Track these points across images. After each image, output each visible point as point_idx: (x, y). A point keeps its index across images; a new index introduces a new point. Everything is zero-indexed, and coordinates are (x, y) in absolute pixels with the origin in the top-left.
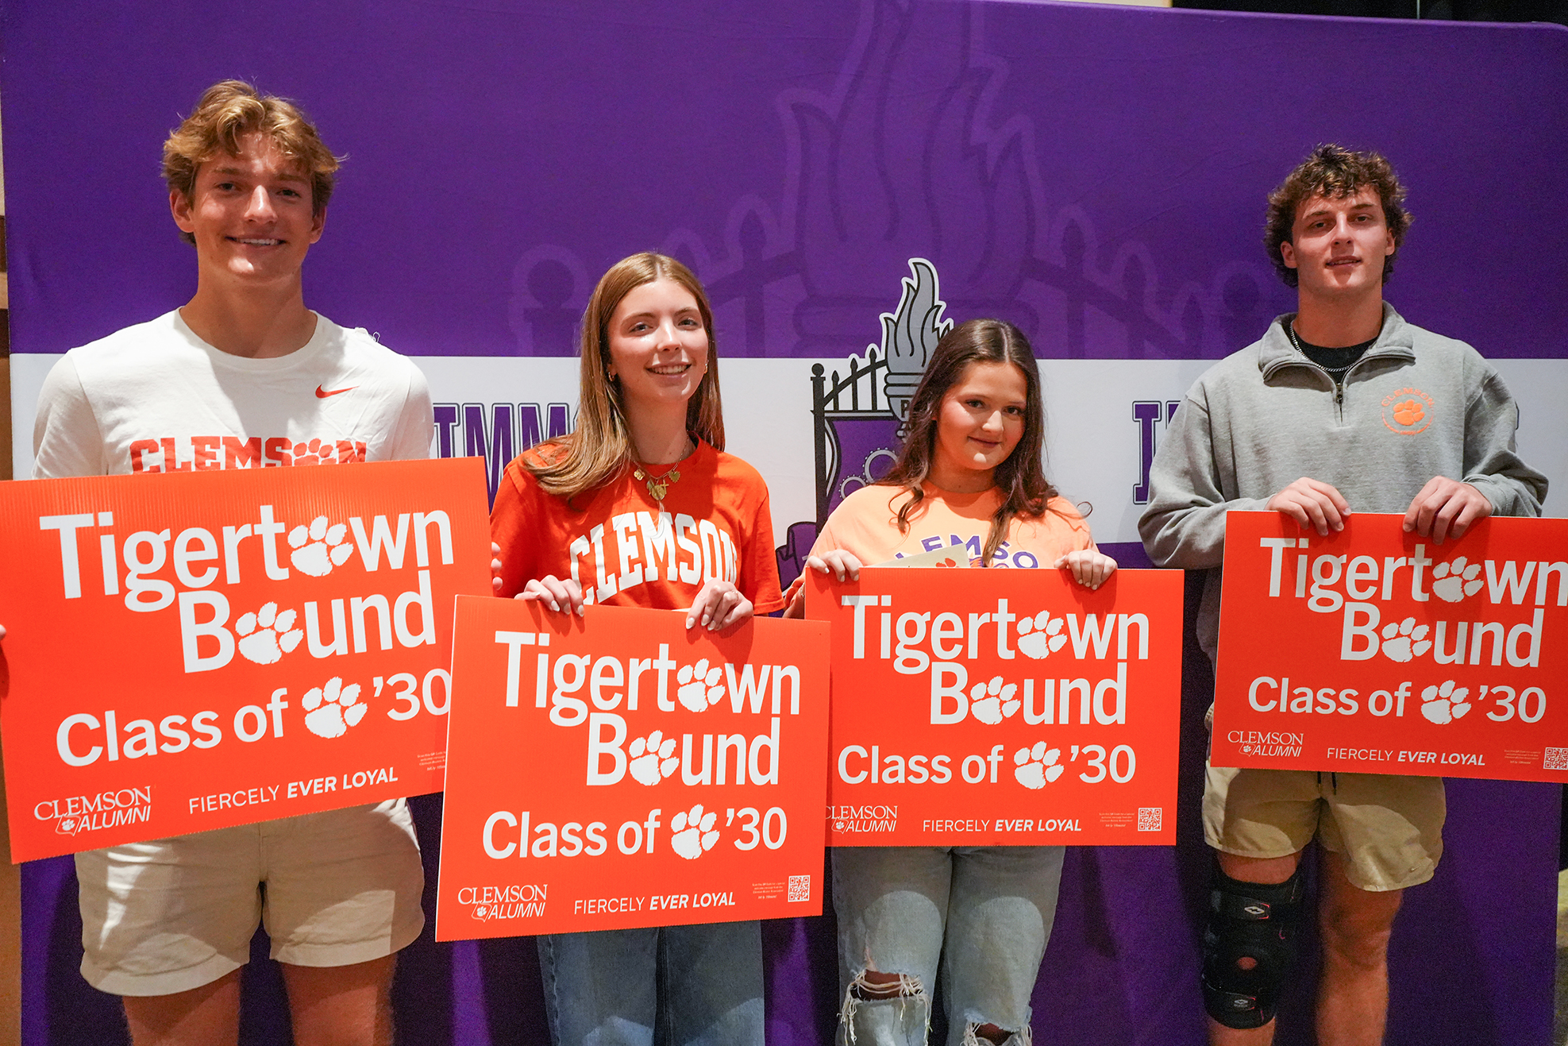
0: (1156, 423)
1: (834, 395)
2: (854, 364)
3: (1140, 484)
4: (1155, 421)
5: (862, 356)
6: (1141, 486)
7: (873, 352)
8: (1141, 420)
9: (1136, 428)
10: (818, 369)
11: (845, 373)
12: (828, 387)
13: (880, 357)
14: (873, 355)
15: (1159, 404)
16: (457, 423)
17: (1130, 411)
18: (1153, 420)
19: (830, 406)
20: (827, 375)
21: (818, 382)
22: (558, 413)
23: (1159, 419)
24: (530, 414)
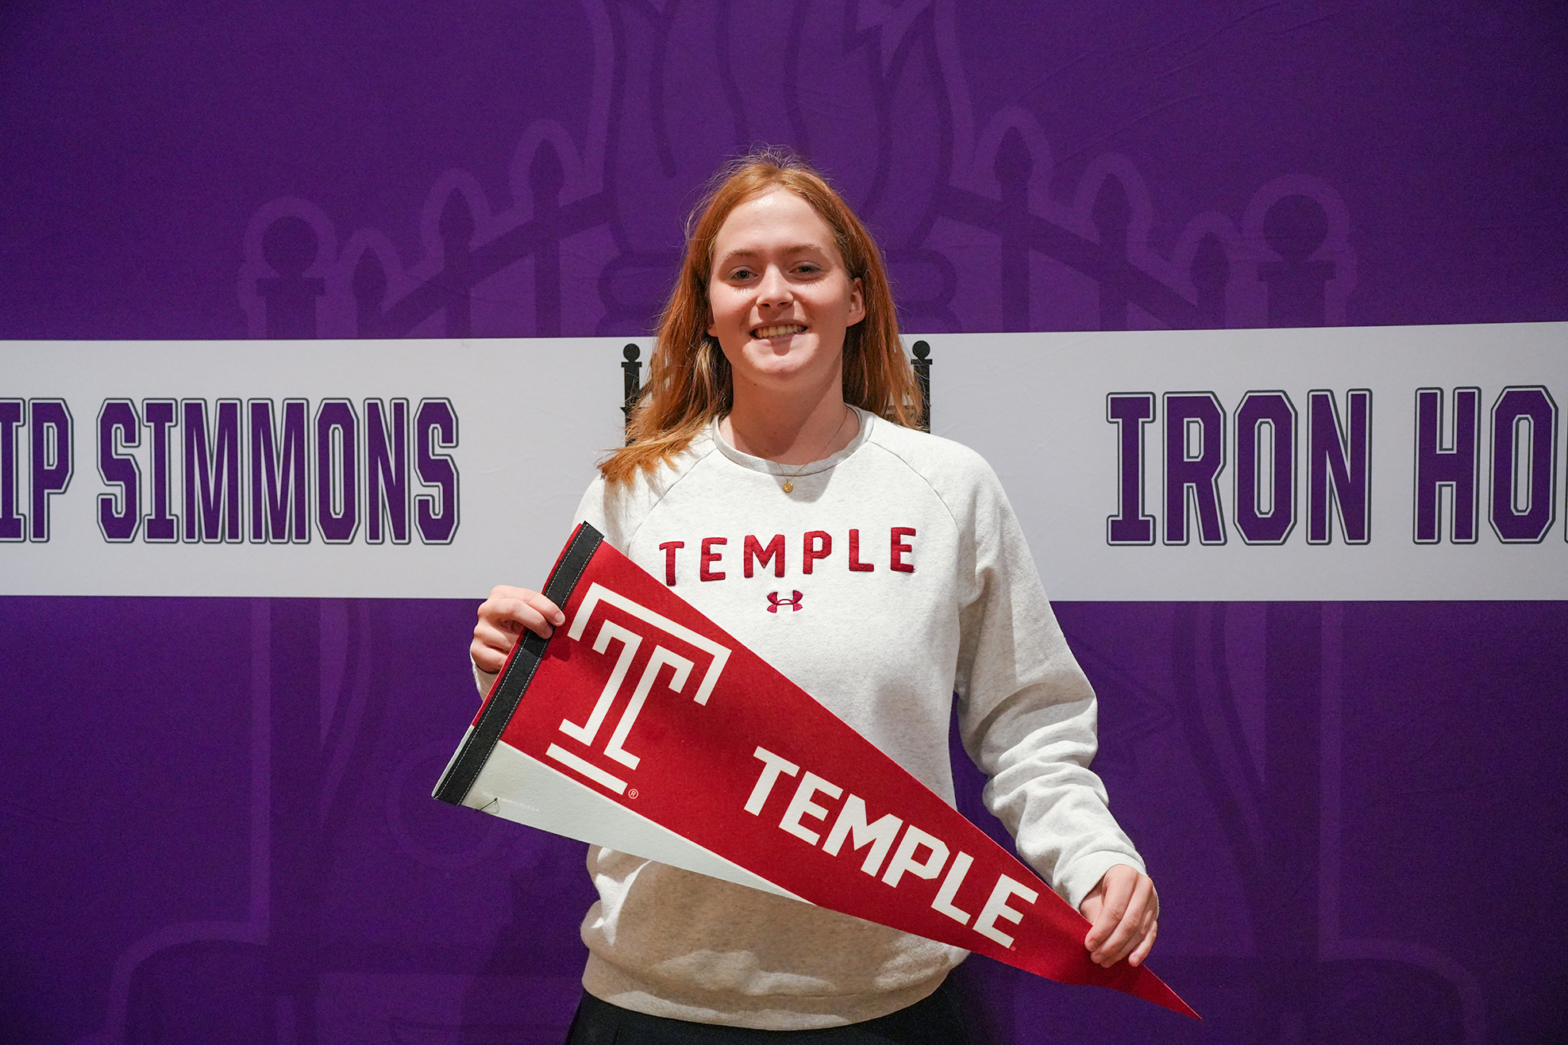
0: (1146, 425)
3: (1118, 516)
4: (1143, 423)
6: (1120, 518)
8: (1120, 420)
9: (1111, 434)
10: (632, 352)
15: (1151, 396)
16: (174, 423)
17: (1102, 408)
18: (1140, 420)
21: (631, 368)
22: (295, 411)
23: (1151, 419)
24: (261, 411)
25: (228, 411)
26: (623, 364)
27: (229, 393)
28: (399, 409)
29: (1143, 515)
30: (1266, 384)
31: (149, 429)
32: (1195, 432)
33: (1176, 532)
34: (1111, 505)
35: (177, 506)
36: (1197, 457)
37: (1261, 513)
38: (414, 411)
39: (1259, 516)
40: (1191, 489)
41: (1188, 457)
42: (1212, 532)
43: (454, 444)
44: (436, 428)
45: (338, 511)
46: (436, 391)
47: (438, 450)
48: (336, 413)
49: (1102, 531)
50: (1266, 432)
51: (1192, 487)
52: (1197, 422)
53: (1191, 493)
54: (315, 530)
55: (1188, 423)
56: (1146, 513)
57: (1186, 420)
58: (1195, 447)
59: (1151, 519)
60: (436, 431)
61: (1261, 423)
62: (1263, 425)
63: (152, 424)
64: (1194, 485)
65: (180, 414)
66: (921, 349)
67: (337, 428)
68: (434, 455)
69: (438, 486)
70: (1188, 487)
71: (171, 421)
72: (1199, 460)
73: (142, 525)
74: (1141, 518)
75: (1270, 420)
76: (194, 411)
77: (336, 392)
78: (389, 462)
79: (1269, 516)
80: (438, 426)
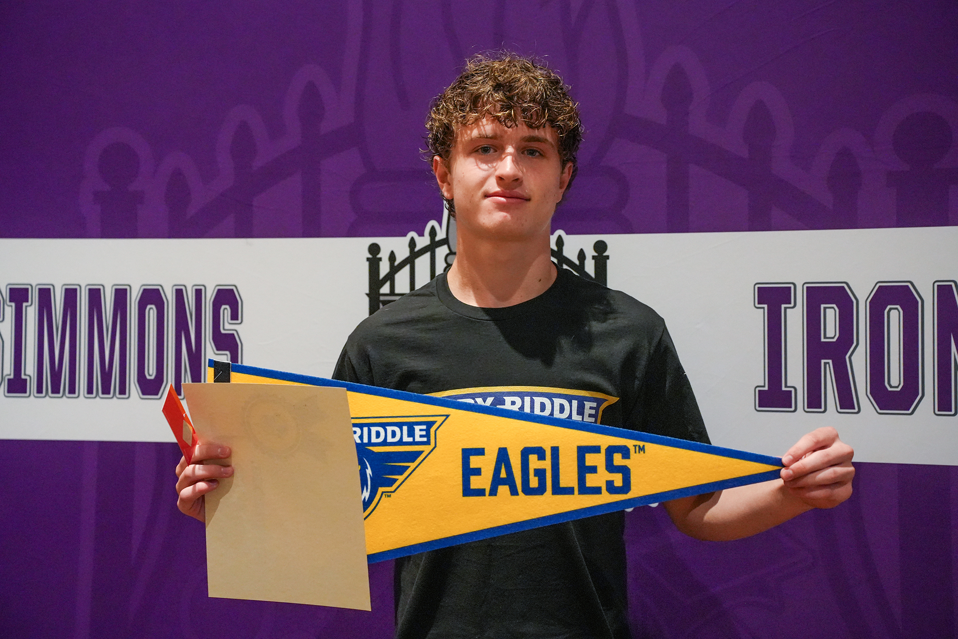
0: (788, 310)
1: (390, 277)
2: (412, 244)
3: (764, 386)
4: (786, 308)
5: (421, 234)
6: (766, 388)
7: (433, 228)
8: (766, 306)
9: (758, 317)
10: (374, 249)
11: (403, 253)
12: (384, 268)
13: (441, 235)
14: (433, 233)
15: (792, 286)
16: (29, 303)
17: (749, 296)
18: (783, 306)
19: (385, 289)
20: (384, 255)
21: (374, 263)
22: (121, 295)
23: (792, 305)
24: (95, 295)
25: (71, 295)
26: (368, 259)
27: (72, 280)
28: (198, 293)
29: (786, 386)
30: (894, 275)
31: (10, 308)
32: (831, 316)
33: (815, 401)
34: (759, 377)
35: (30, 369)
36: (833, 338)
37: (891, 387)
38: (209, 296)
39: (890, 389)
40: (828, 365)
41: (825, 337)
42: (847, 402)
43: (239, 321)
44: (226, 309)
45: (151, 372)
46: (226, 280)
47: (227, 326)
48: (151, 296)
49: (750, 399)
50: (895, 317)
51: (828, 363)
52: (833, 308)
53: (827, 368)
54: (134, 387)
55: (825, 308)
56: (788, 385)
57: (823, 306)
58: (831, 330)
59: (793, 390)
60: (226, 311)
61: (890, 309)
62: (892, 311)
63: (13, 304)
64: (830, 361)
65: (34, 296)
66: (601, 247)
67: (152, 308)
68: (224, 329)
69: (226, 355)
70: (825, 363)
71: (27, 301)
72: (834, 340)
73: (3, 381)
74: (784, 389)
75: (898, 307)
76: (45, 294)
77: (152, 280)
78: (190, 336)
79: (899, 389)
80: (227, 307)
